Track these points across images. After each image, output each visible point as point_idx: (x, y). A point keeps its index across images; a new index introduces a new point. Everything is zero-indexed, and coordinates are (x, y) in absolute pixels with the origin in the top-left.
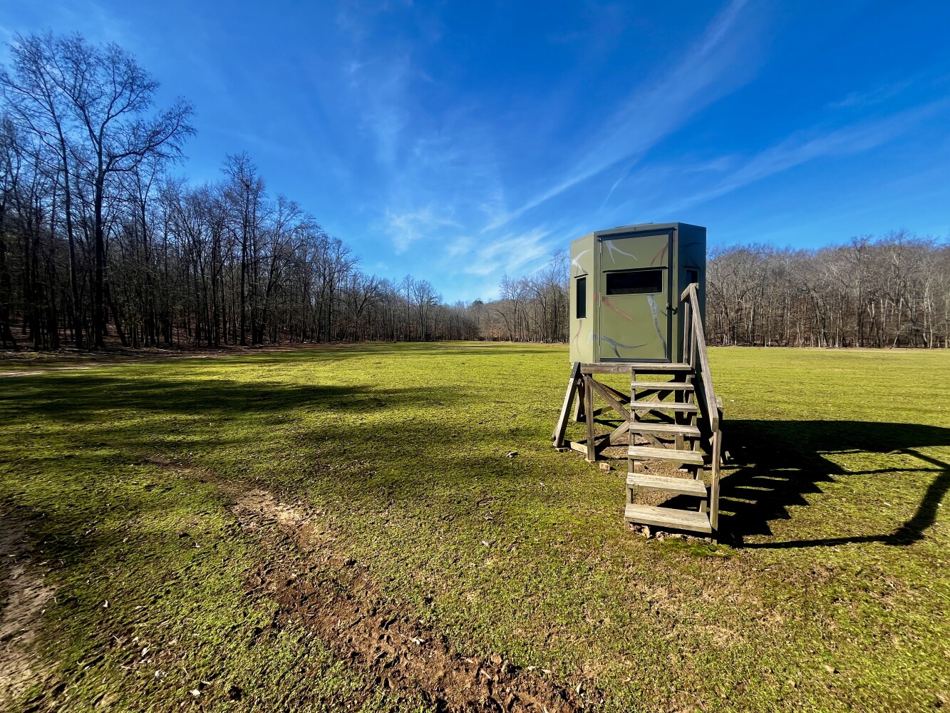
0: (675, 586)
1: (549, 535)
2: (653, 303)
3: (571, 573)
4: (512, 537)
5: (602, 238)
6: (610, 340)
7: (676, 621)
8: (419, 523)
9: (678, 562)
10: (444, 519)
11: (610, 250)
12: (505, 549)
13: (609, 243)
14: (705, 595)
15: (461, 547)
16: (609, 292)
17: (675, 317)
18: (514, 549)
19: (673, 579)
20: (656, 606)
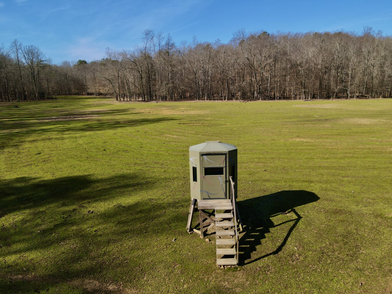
0: (229, 281)
1: (198, 274)
2: (220, 179)
3: (206, 283)
4: (189, 277)
5: (202, 155)
6: (207, 192)
7: (229, 289)
8: (159, 279)
9: (230, 274)
10: (166, 276)
11: (205, 160)
12: (188, 281)
13: (205, 157)
14: (235, 281)
15: (176, 284)
16: (206, 174)
17: (228, 183)
18: (190, 280)
19: (229, 279)
20: (225, 287)
